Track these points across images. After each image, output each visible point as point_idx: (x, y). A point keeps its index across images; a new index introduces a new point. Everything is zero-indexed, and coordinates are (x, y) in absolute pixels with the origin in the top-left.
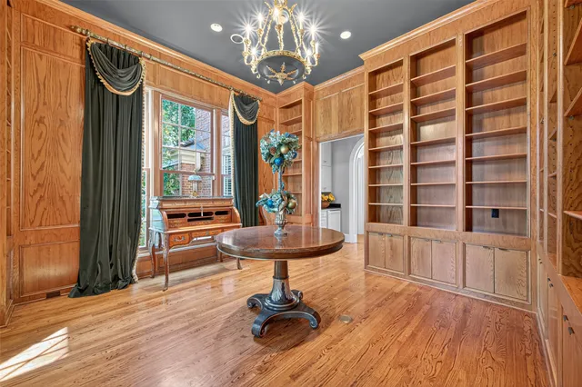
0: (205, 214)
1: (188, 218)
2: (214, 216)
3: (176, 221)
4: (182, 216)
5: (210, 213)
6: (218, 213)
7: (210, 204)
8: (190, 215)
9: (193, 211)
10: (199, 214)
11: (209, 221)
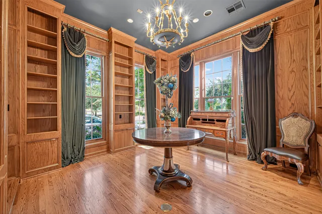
0: (209, 120)
1: (201, 121)
2: (215, 122)
3: (196, 121)
4: (199, 120)
5: (213, 120)
6: (218, 121)
7: (214, 115)
8: (203, 120)
9: (204, 118)
10: (206, 120)
11: (212, 125)
